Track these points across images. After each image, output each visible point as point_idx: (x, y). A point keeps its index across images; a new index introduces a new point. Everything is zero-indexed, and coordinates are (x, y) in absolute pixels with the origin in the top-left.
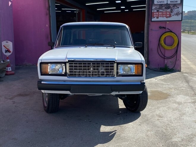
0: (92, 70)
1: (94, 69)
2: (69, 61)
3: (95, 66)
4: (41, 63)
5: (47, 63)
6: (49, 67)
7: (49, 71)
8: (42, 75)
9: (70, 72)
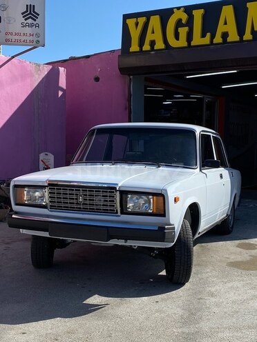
0: (81, 200)
1: (85, 200)
2: (49, 185)
3: (86, 195)
4: (16, 186)
5: (24, 186)
6: (25, 192)
7: (25, 199)
8: (17, 204)
9: (50, 202)
